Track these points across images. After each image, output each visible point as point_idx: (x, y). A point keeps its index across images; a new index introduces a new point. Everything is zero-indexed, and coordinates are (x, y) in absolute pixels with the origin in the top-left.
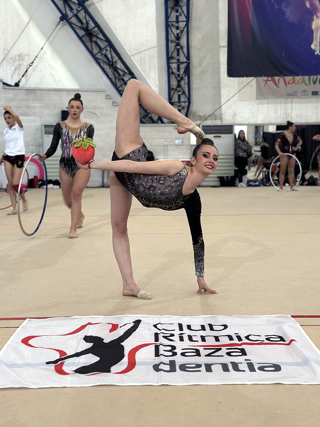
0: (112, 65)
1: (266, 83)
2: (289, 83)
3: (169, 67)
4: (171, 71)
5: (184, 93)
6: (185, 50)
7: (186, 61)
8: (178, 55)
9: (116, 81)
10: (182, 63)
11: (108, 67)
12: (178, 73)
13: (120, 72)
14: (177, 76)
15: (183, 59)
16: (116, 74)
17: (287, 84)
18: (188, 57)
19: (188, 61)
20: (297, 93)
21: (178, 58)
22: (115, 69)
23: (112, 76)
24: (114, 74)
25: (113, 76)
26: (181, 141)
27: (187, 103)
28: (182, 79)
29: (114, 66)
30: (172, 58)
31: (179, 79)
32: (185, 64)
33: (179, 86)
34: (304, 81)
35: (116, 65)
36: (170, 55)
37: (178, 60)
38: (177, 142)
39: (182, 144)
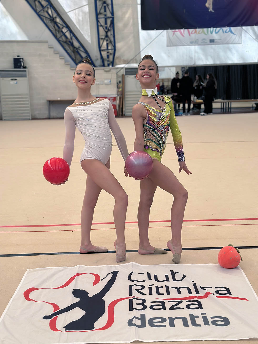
0: (53, 20)
1: (174, 33)
2: (192, 33)
3: (98, 21)
4: (99, 24)
5: (111, 42)
6: (110, 7)
7: (112, 16)
8: (105, 11)
9: (56, 33)
10: (109, 18)
11: (50, 22)
12: (106, 26)
13: (59, 25)
14: (105, 28)
15: (109, 15)
16: (56, 27)
17: (191, 35)
18: (112, 13)
19: (113, 17)
20: (198, 41)
21: (105, 13)
22: (56, 23)
23: (52, 28)
24: (55, 27)
25: (54, 29)
26: (109, 81)
27: (113, 50)
28: (109, 30)
29: (55, 20)
30: (100, 13)
31: (107, 30)
32: (111, 19)
33: (107, 36)
34: (203, 32)
35: (56, 20)
36: (98, 11)
37: (105, 15)
38: (106, 82)
39: (110, 83)
